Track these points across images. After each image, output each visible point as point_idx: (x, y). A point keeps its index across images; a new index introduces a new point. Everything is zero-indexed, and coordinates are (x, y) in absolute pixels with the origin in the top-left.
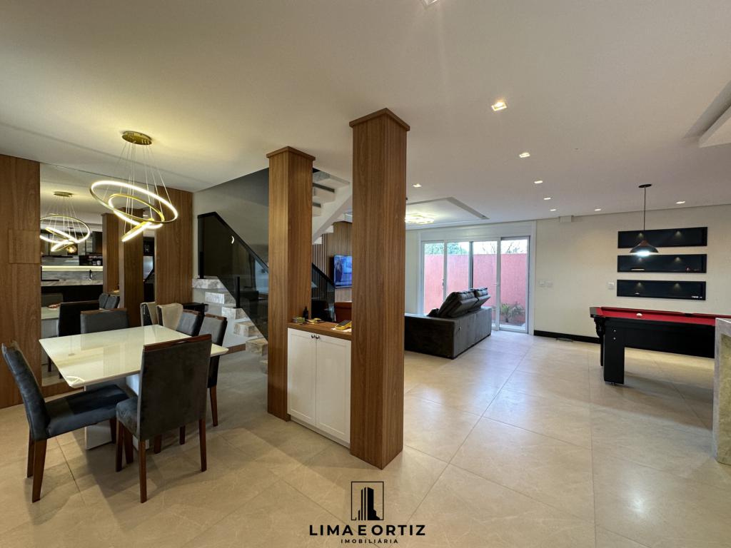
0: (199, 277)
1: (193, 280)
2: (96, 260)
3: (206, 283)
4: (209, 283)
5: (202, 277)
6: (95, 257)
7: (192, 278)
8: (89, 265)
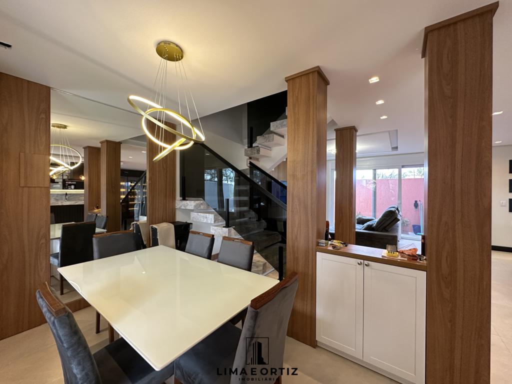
0: (181, 199)
1: (176, 201)
2: (70, 185)
3: (190, 204)
4: (195, 204)
5: (184, 199)
6: (70, 183)
7: (175, 200)
8: (66, 189)
